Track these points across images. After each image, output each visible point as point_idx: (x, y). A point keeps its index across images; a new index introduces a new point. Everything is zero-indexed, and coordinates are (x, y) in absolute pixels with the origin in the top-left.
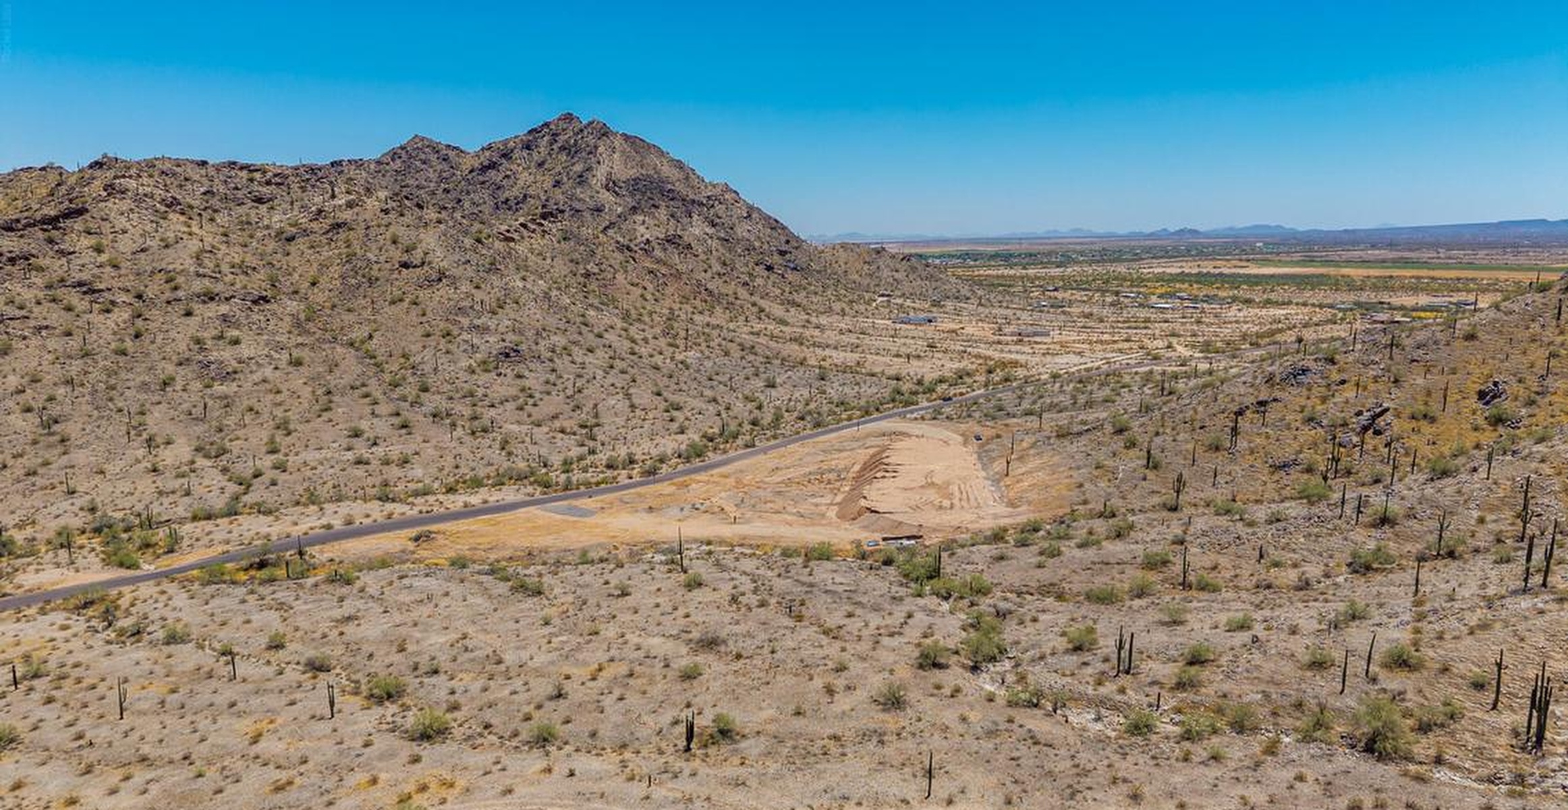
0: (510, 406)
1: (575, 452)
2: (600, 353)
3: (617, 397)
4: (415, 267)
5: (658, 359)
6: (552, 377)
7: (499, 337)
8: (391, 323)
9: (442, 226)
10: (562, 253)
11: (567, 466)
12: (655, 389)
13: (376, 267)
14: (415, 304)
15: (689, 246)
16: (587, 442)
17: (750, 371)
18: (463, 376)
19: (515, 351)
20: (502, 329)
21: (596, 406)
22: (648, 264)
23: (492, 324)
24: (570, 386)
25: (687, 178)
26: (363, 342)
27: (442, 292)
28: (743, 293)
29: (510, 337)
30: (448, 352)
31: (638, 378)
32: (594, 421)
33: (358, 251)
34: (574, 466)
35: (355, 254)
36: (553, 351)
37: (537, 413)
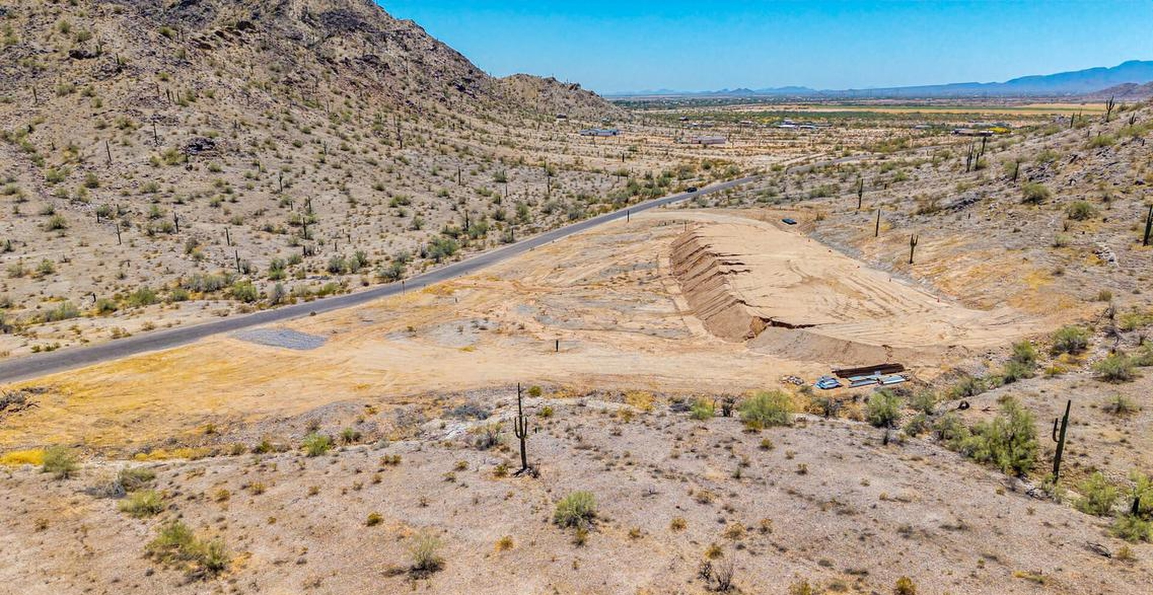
0: (203, 203)
1: (287, 253)
2: (308, 148)
3: (333, 192)
4: (90, 57)
5: (373, 155)
6: (255, 172)
7: (189, 129)
8: (58, 115)
9: (122, 17)
10: (262, 61)
11: (276, 272)
12: (375, 184)
13: (41, 57)
14: (89, 95)
15: (386, 66)
16: (300, 241)
17: (475, 167)
18: (143, 170)
19: (209, 143)
20: (193, 120)
21: (308, 201)
22: (349, 75)
23: (181, 116)
24: (277, 182)
25: (377, 15)
26: (20, 135)
27: (122, 83)
28: (440, 107)
29: (203, 129)
30: (125, 144)
31: (354, 173)
32: (307, 217)
33: (20, 39)
34: (286, 271)
35: (15, 42)
36: (255, 145)
37: (236, 211)
